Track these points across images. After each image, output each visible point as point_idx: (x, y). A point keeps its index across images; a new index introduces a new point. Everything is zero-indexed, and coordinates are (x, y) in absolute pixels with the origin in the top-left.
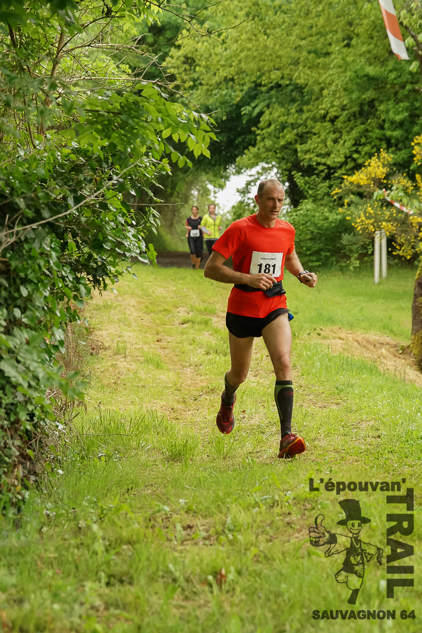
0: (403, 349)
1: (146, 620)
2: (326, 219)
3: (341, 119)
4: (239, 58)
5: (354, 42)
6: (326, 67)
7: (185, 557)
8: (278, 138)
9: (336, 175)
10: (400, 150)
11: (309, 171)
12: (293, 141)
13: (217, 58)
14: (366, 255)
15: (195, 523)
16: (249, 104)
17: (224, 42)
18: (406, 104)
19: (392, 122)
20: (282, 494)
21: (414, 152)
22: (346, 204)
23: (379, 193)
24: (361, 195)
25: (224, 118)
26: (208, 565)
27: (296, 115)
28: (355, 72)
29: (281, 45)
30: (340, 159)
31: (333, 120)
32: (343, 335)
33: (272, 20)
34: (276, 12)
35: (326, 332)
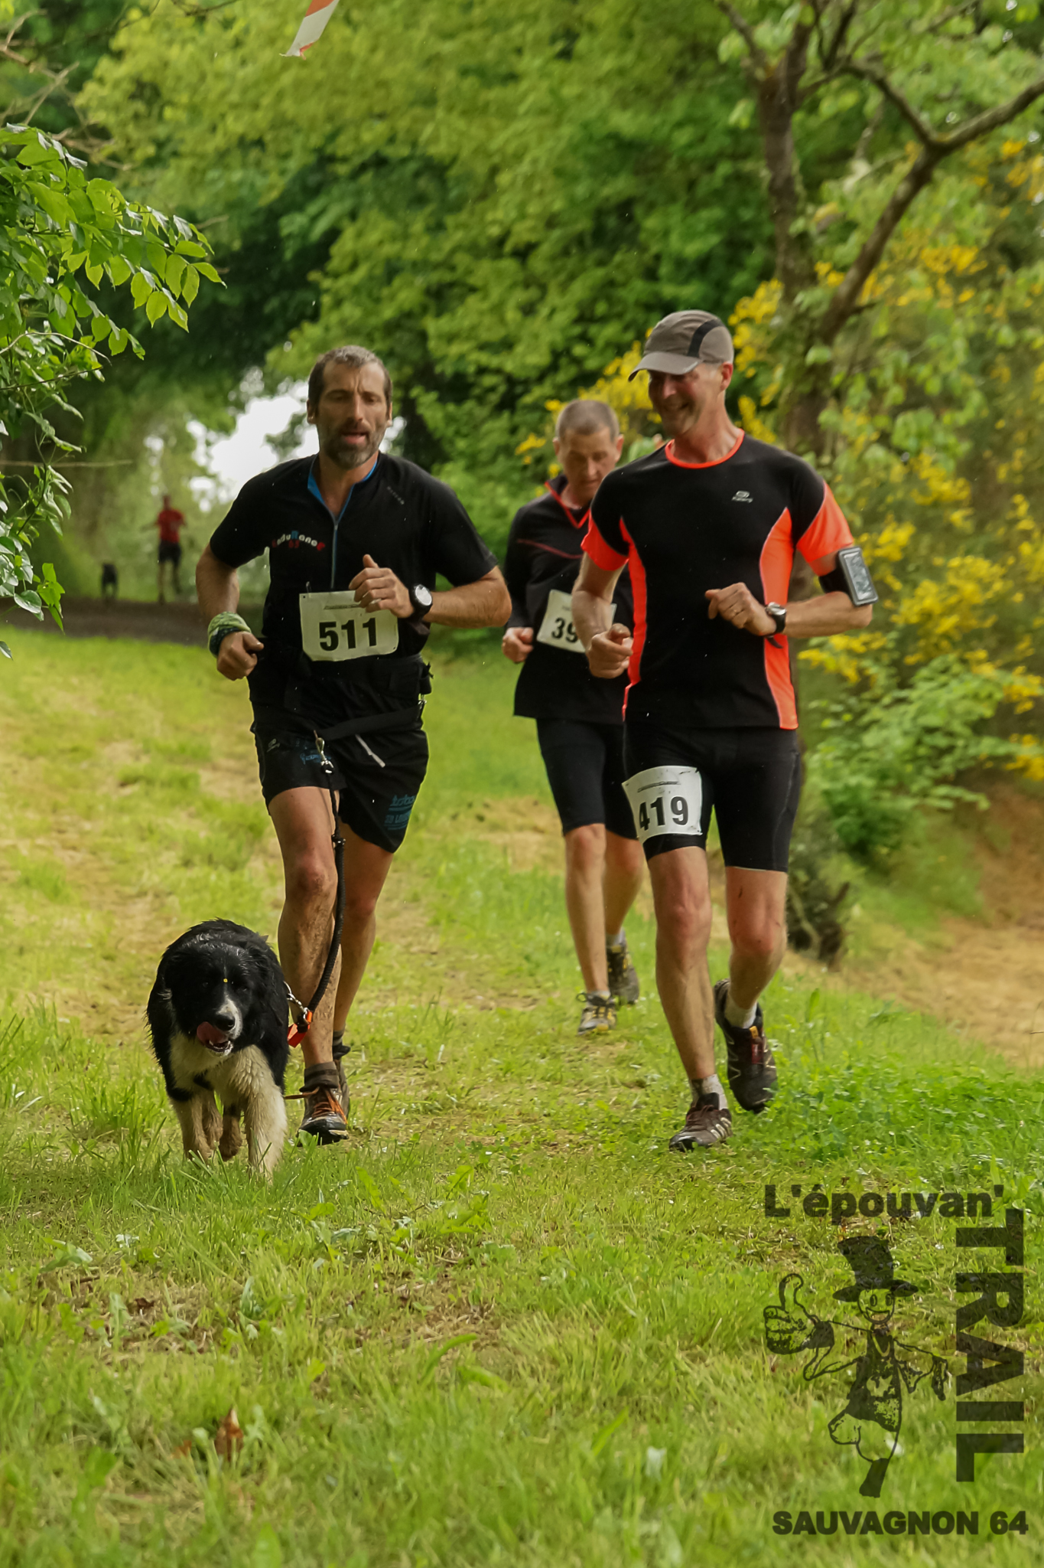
1: (33, 1538)
3: (545, 249)
4: (277, 86)
5: (582, 45)
6: (507, 113)
7: (133, 1380)
8: (378, 300)
9: (528, 399)
11: (456, 388)
12: (417, 310)
13: (221, 86)
15: (158, 1295)
16: (300, 208)
17: (238, 44)
18: (714, 213)
19: (680, 262)
20: (388, 1225)
23: (642, 447)
25: (237, 245)
26: (193, 1402)
27: (425, 241)
28: (585, 126)
29: (390, 53)
30: (538, 358)
31: (523, 253)
32: (542, 821)
35: (500, 811)
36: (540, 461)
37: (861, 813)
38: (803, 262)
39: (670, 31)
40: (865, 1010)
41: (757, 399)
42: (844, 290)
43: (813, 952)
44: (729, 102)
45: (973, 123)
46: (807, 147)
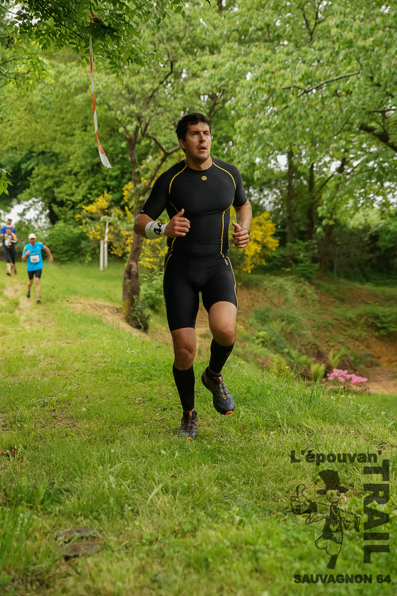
0: (117, 310)
2: (72, 232)
3: (81, 174)
4: (20, 135)
5: (88, 128)
6: (72, 143)
8: (43, 184)
9: (77, 207)
10: (115, 193)
11: (61, 204)
12: (52, 186)
13: (7, 135)
14: (95, 254)
16: (25, 162)
17: (11, 125)
18: (119, 166)
19: (111, 177)
21: (124, 194)
22: (84, 224)
23: (103, 218)
24: (92, 219)
25: (11, 171)
27: (54, 171)
28: (89, 146)
29: (45, 129)
30: (80, 198)
31: (76, 174)
32: (82, 301)
33: (40, 113)
34: (42, 109)
35: (72, 299)
36: (80, 220)
37: (152, 299)
38: (138, 178)
39: (108, 126)
40: (155, 344)
41: (128, 207)
42: (147, 184)
43: (142, 330)
44: (121, 141)
45: (174, 149)
46: (139, 152)
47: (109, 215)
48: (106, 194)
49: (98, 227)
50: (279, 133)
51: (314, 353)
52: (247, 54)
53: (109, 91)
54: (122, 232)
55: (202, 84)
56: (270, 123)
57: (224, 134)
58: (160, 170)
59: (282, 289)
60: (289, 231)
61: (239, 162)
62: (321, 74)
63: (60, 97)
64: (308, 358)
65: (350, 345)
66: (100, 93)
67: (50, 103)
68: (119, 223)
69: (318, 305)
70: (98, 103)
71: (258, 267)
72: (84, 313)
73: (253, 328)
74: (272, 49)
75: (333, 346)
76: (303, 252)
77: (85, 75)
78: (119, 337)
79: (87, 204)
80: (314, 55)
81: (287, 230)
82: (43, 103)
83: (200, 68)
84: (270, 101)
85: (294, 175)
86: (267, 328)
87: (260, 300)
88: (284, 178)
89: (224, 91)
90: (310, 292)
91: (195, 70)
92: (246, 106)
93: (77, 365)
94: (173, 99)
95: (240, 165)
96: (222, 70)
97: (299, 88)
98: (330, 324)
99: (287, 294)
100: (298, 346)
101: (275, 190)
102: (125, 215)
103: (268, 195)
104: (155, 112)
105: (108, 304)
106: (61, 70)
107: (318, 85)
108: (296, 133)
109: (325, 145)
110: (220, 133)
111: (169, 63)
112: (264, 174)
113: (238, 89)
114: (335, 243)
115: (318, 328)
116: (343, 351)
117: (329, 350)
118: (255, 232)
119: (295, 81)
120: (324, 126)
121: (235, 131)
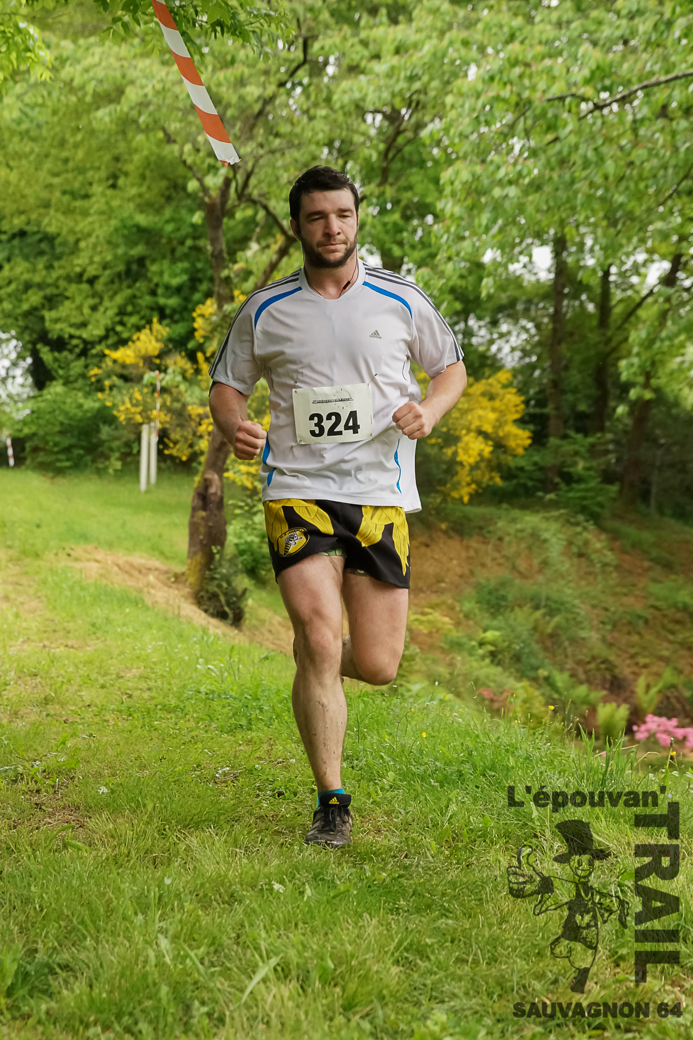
0: (176, 576)
2: (80, 406)
3: (102, 280)
5: (121, 182)
6: (85, 213)
8: (20, 301)
9: (94, 351)
10: (176, 322)
11: (59, 344)
12: (40, 306)
14: (129, 454)
18: (186, 265)
19: (167, 287)
21: (196, 325)
22: (107, 388)
23: (149, 376)
24: (125, 378)
27: (44, 273)
28: (122, 221)
29: (28, 183)
30: (99, 332)
31: (92, 281)
32: (99, 557)
33: (17, 148)
34: (22, 139)
35: (78, 551)
36: (99, 381)
37: (252, 554)
38: (227, 291)
39: (164, 177)
40: (258, 653)
41: (204, 353)
43: (230, 621)
44: (192, 211)
46: (229, 235)
47: (163, 370)
48: (156, 325)
49: (138, 396)
50: (537, 196)
51: (604, 680)
52: (469, 24)
53: (168, 101)
54: (190, 408)
55: (372, 88)
56: (520, 175)
57: (416, 199)
58: (275, 273)
59: (536, 540)
60: (553, 413)
61: (450, 259)
62: (631, 70)
63: (61, 114)
64: (590, 690)
65: (682, 664)
66: (148, 104)
67: (39, 126)
68: (182, 387)
69: (615, 575)
70: (143, 126)
71: (485, 489)
72: (104, 582)
73: (471, 623)
74: (524, 15)
75: (645, 666)
76: (583, 458)
77: (117, 64)
78: (180, 636)
79: (115, 346)
80: (618, 27)
81: (549, 410)
82: (24, 127)
83: (366, 53)
84: (521, 126)
85: (566, 291)
86: (503, 624)
87: (488, 561)
88: (545, 297)
89: (418, 103)
90: (598, 545)
91: (356, 57)
92: (467, 137)
93: (87, 695)
94: (305, 119)
95: (450, 266)
96: (414, 59)
97: (584, 99)
98: (639, 617)
99: (547, 549)
100: (570, 664)
101: (524, 322)
102: (198, 371)
103: (509, 333)
104: (266, 148)
105: (156, 563)
106: (65, 54)
107: (626, 92)
108: (575, 197)
109: (637, 226)
110: (406, 196)
111: (301, 41)
112: (501, 288)
113: (449, 99)
114: (655, 441)
115: (614, 626)
116: (668, 676)
117: (636, 675)
118: (481, 412)
119: (575, 84)
120: (636, 184)
121: (440, 191)
